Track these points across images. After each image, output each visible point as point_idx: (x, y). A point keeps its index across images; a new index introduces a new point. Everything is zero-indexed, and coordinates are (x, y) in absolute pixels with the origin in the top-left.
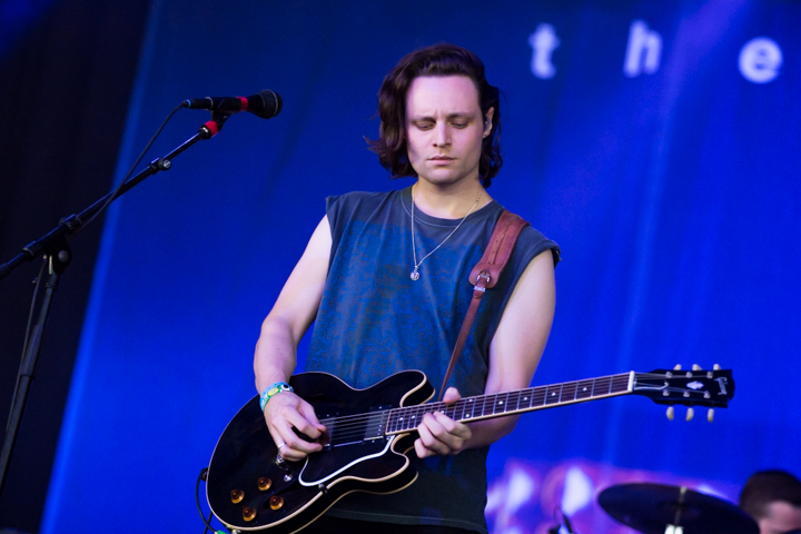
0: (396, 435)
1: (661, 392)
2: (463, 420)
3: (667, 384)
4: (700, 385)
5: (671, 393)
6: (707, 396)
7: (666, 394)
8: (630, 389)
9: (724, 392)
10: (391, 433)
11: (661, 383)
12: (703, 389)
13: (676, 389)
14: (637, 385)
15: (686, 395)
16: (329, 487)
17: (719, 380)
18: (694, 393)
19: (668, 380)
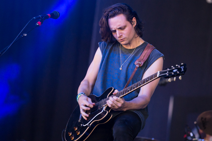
0: (105, 106)
1: (166, 75)
2: (120, 97)
3: (168, 72)
4: (177, 70)
5: (169, 74)
6: (178, 72)
7: (167, 75)
8: (158, 76)
9: (183, 70)
10: (104, 106)
11: (166, 72)
12: (177, 71)
13: (170, 73)
14: (160, 74)
15: (173, 74)
16: (90, 125)
17: (182, 67)
18: (175, 73)
19: (168, 71)
